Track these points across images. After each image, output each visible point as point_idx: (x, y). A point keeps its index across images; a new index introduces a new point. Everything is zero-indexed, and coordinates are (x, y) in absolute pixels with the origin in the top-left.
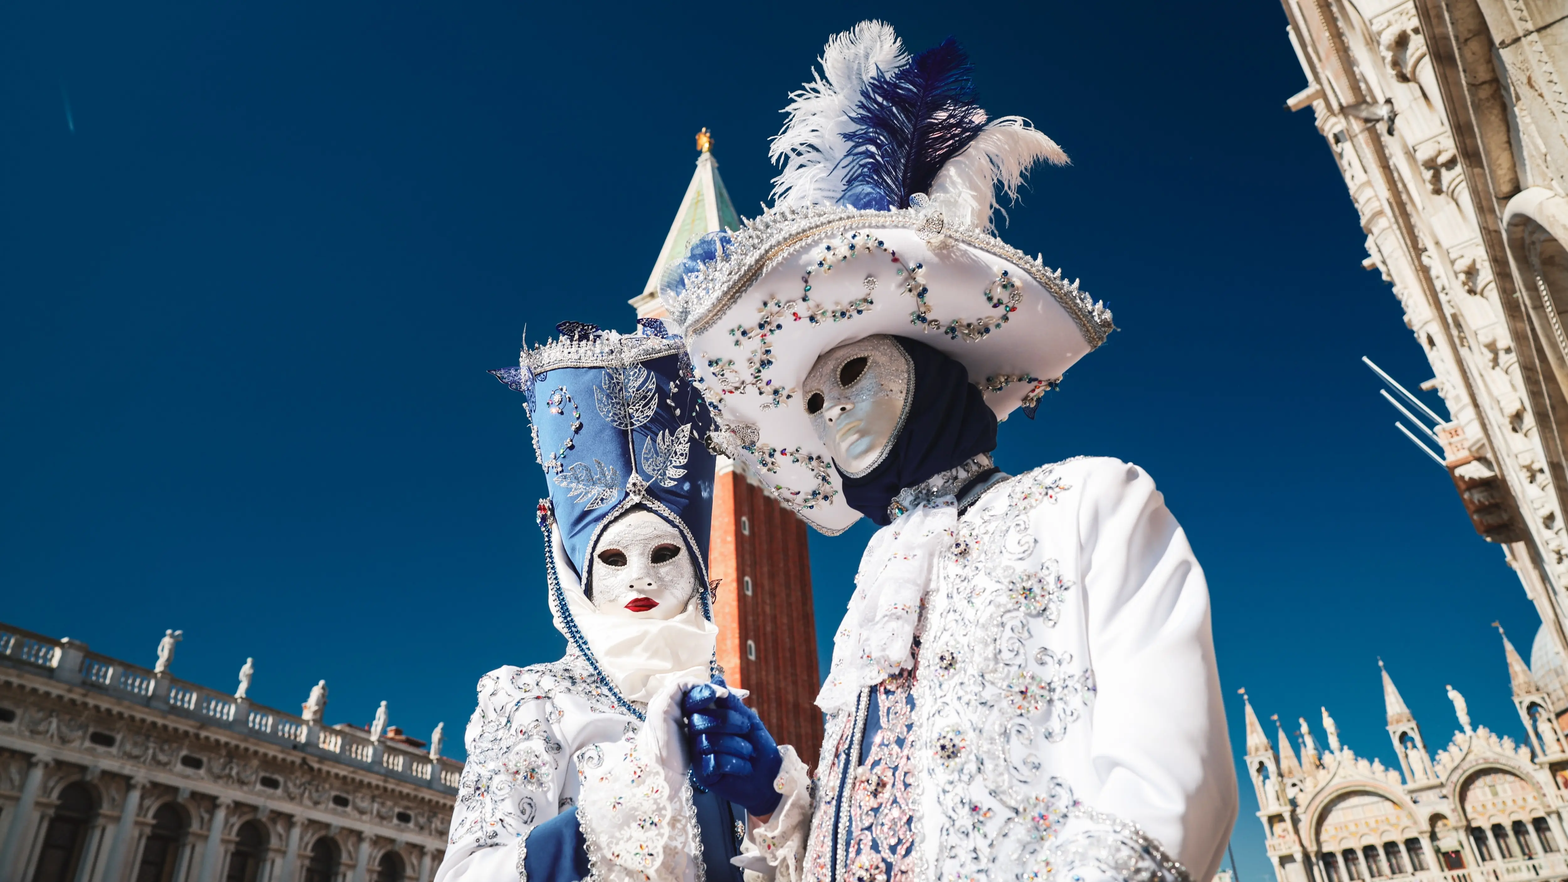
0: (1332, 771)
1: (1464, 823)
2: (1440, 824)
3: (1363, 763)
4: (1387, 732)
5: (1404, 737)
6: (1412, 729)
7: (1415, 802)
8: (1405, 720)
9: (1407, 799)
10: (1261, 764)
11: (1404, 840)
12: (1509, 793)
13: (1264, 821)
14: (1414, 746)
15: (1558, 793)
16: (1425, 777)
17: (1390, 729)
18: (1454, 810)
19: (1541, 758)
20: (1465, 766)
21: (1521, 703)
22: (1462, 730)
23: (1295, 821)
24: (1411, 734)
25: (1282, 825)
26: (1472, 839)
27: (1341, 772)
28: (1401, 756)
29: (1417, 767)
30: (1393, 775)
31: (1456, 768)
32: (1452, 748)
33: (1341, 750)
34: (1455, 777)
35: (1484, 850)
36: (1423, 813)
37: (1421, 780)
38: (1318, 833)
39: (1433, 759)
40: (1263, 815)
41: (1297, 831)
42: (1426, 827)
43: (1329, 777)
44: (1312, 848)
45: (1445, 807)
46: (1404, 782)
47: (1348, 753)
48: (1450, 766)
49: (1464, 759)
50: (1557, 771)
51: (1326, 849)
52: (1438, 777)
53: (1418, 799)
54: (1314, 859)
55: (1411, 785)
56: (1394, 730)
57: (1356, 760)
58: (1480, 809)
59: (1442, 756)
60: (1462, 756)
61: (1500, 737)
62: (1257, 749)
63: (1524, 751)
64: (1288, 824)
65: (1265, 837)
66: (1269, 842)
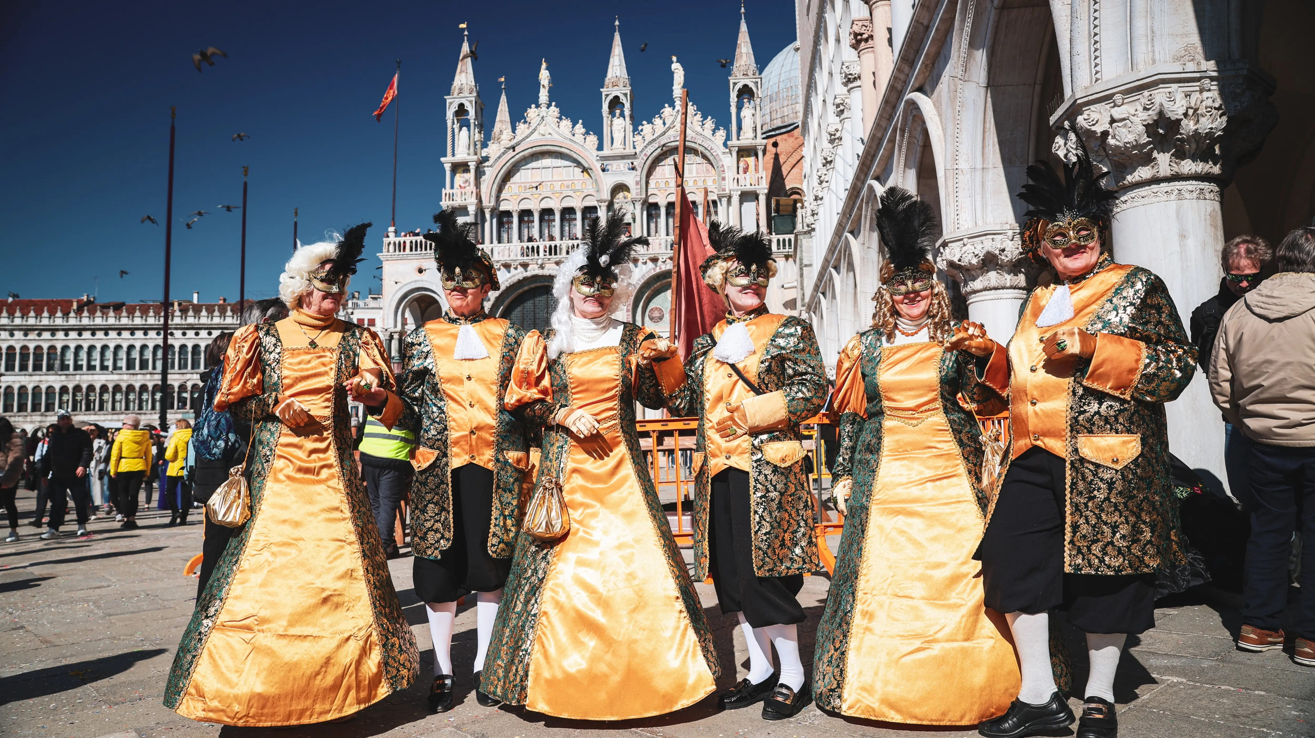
0: (533, 126)
1: (644, 196)
2: (621, 195)
3: (566, 123)
4: (601, 93)
5: (615, 103)
6: (625, 95)
7: (603, 170)
8: (621, 85)
9: (597, 166)
10: (461, 106)
11: (582, 207)
12: (694, 174)
13: (447, 167)
14: (622, 115)
15: (736, 176)
16: (622, 147)
17: (604, 91)
18: (637, 183)
19: (734, 142)
20: (663, 141)
21: (735, 84)
22: (672, 105)
23: (479, 174)
24: (623, 99)
25: (466, 176)
26: (645, 213)
27: (542, 129)
28: (606, 122)
29: (618, 136)
30: (592, 139)
31: (654, 140)
32: (658, 121)
33: (549, 106)
34: (649, 151)
35: (653, 226)
36: (608, 182)
37: (618, 149)
38: (500, 190)
39: (635, 130)
40: (447, 161)
41: (478, 184)
42: (606, 196)
43: (528, 132)
44: (488, 202)
45: (630, 179)
46: (600, 147)
47: (554, 111)
48: (649, 138)
49: (665, 133)
50: (742, 156)
51: (503, 207)
52: (634, 148)
53: (608, 167)
54: (488, 216)
55: (606, 152)
56: (609, 92)
57: (560, 119)
58: (662, 185)
59: (646, 128)
60: (663, 129)
61: (705, 117)
62: (461, 91)
63: (722, 133)
64: (471, 176)
65: (444, 186)
66: (447, 190)
